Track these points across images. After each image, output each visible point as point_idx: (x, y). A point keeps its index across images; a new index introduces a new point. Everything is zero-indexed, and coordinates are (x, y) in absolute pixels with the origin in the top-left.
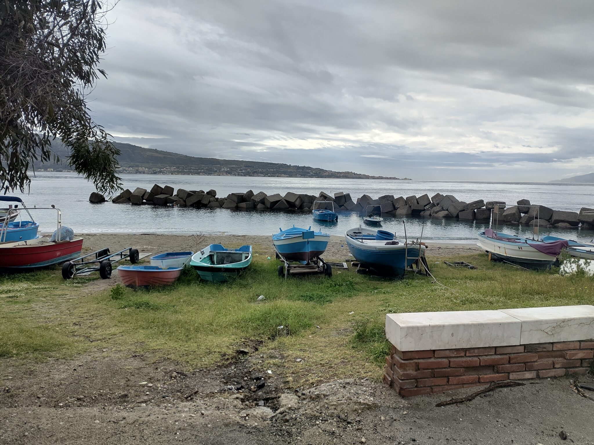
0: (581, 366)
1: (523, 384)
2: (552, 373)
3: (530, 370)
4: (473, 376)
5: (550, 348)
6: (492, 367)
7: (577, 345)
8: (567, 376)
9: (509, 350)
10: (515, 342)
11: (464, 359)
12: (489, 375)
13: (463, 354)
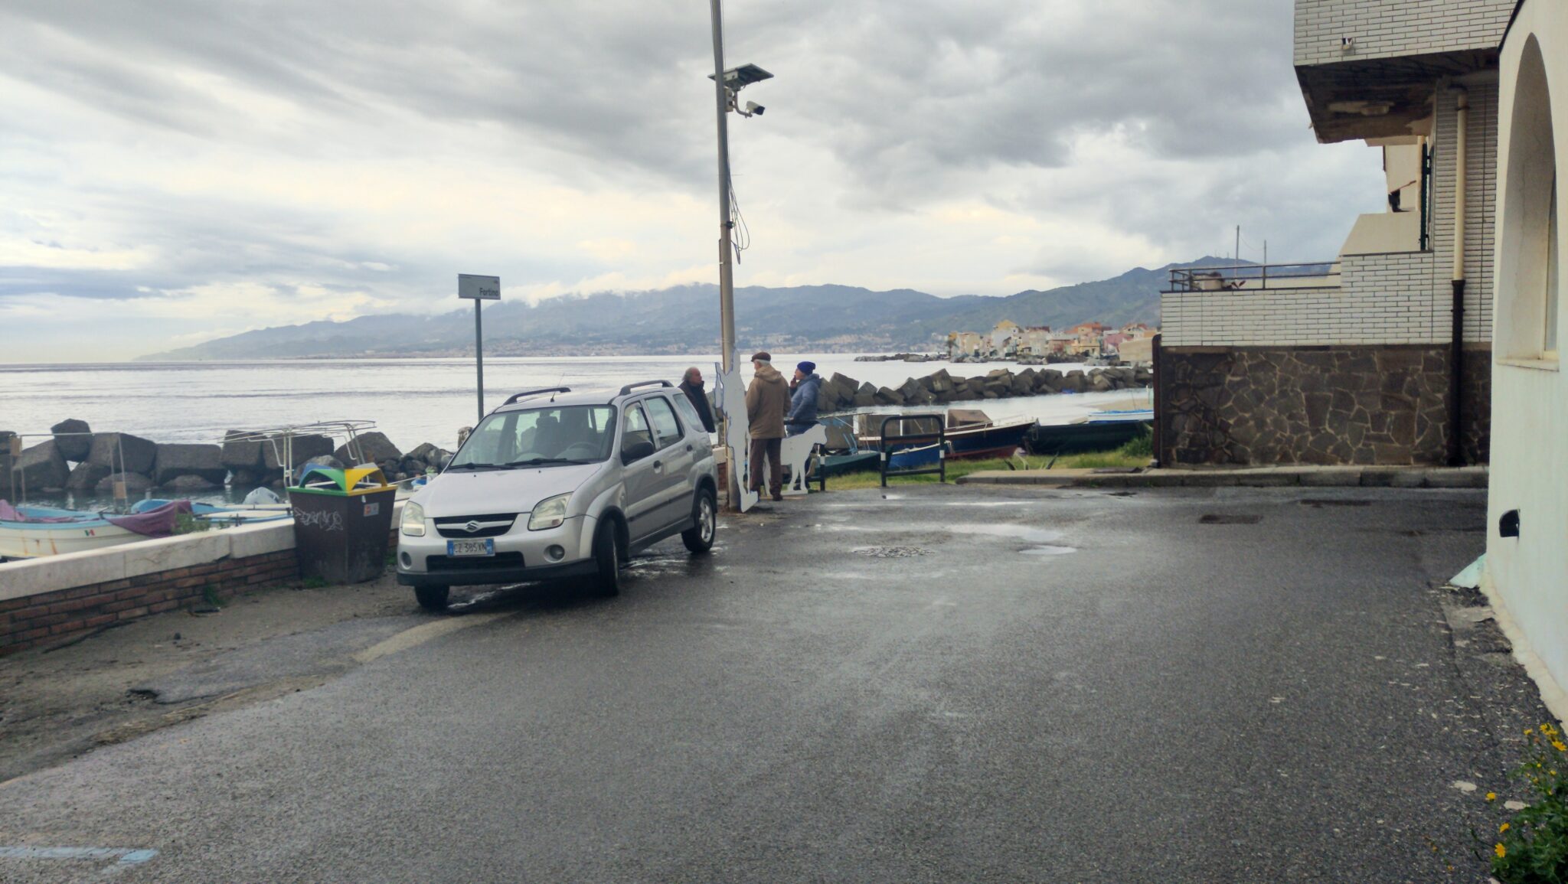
0: (195, 595)
1: (134, 622)
2: (164, 606)
3: (140, 606)
4: (77, 622)
5: (158, 578)
6: (97, 608)
7: (186, 571)
8: (180, 607)
9: (114, 586)
10: (119, 575)
11: (65, 603)
12: (96, 618)
13: (62, 597)
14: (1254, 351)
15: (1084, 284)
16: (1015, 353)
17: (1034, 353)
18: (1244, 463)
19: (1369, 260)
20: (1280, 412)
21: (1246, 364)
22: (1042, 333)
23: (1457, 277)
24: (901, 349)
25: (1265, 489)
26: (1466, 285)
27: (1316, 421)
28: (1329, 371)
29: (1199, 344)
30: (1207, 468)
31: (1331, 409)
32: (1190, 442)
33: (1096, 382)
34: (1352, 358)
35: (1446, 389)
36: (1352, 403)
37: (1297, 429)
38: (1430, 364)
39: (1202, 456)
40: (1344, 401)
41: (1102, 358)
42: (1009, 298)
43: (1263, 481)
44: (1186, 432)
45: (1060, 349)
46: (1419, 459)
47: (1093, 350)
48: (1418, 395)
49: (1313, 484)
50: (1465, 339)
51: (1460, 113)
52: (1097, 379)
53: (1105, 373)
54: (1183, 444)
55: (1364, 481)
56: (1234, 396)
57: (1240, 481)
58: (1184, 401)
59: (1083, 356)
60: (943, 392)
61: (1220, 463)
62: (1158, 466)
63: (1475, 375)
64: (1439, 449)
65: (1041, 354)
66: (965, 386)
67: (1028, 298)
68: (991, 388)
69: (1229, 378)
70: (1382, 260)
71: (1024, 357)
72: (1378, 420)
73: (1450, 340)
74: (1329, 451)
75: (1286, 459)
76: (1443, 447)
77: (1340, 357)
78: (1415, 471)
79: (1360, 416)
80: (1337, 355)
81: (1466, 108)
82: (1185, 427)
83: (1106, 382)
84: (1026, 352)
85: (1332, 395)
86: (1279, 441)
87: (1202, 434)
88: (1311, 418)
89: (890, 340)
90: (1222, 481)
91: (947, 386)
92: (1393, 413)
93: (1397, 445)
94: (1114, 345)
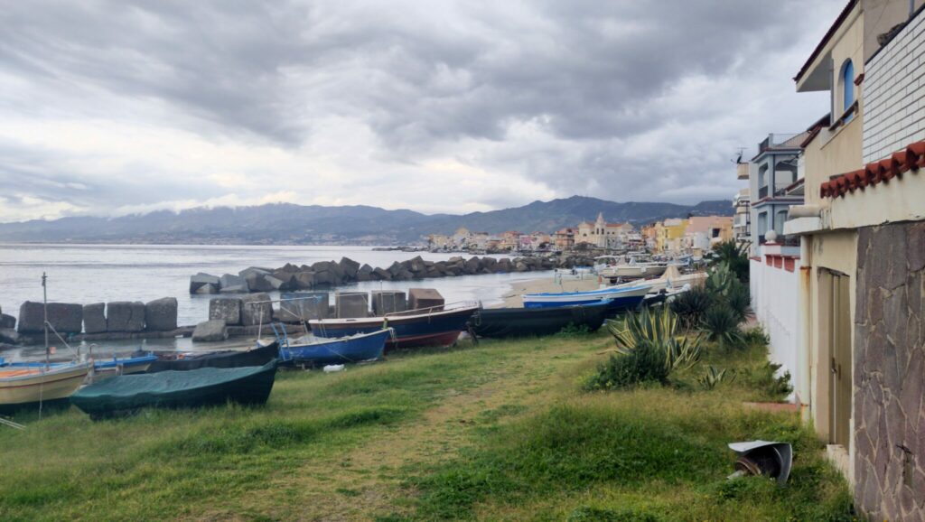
15: (507, 210)
16: (467, 248)
17: (479, 248)
22: (483, 236)
41: (519, 251)
42: (465, 216)
45: (494, 246)
47: (514, 247)
52: (518, 265)
53: (523, 261)
59: (508, 250)
60: (418, 271)
65: (483, 248)
66: (433, 268)
67: (477, 215)
68: (450, 270)
71: (473, 250)
83: (524, 267)
84: (474, 247)
89: (395, 239)
91: (421, 267)
94: (526, 244)
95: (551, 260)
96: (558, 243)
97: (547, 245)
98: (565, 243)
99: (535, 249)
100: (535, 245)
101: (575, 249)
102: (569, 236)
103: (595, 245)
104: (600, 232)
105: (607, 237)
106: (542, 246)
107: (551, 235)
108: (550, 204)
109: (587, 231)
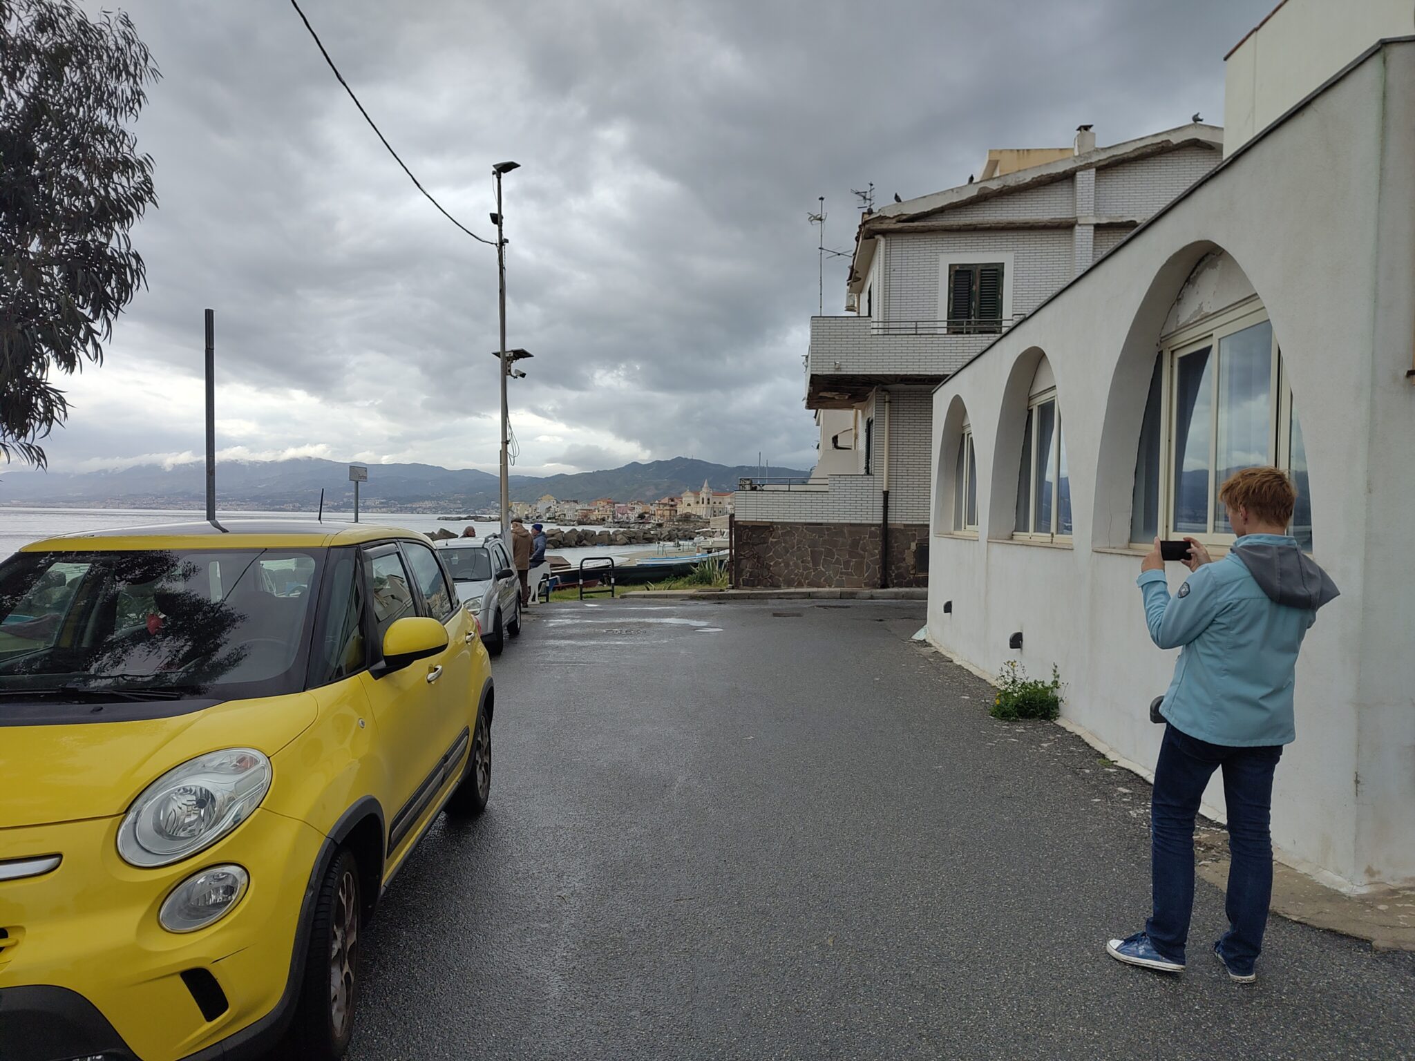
14: (784, 525)
15: (598, 471)
16: (554, 518)
17: (568, 518)
18: (778, 587)
19: (843, 478)
20: (797, 559)
21: (780, 532)
22: (573, 504)
23: (885, 490)
24: (469, 512)
25: (793, 601)
26: (890, 494)
27: (816, 564)
28: (822, 537)
29: (755, 520)
30: (759, 589)
31: (823, 557)
32: (750, 575)
33: (618, 540)
34: (834, 530)
35: (880, 548)
36: (834, 555)
37: (806, 568)
38: (872, 535)
39: (756, 582)
40: (830, 553)
41: (616, 523)
42: (547, 478)
43: (791, 596)
44: (748, 569)
45: (586, 516)
46: (866, 585)
47: (608, 517)
48: (866, 551)
49: (817, 598)
50: (889, 522)
51: (887, 404)
52: (620, 538)
53: (623, 533)
54: (746, 576)
55: (842, 596)
56: (773, 550)
57: (779, 596)
58: (746, 552)
59: (602, 521)
61: (766, 587)
62: (733, 588)
63: (893, 541)
64: (876, 579)
65: (574, 520)
67: (561, 479)
69: (771, 539)
70: (849, 479)
71: (562, 521)
72: (847, 564)
73: (881, 522)
74: (822, 580)
75: (800, 585)
76: (878, 578)
77: (828, 529)
78: (867, 591)
79: (838, 562)
80: (827, 528)
81: (890, 402)
82: (747, 566)
84: (562, 517)
85: (823, 550)
86: (796, 575)
87: (756, 570)
88: (813, 563)
89: (461, 506)
90: (770, 596)
92: (854, 560)
93: (856, 577)
94: (623, 514)
95: (652, 532)
96: (658, 513)
97: (647, 515)
98: (667, 513)
99: (632, 520)
100: (633, 516)
101: (678, 521)
102: (672, 506)
103: (699, 517)
104: (705, 501)
105: (713, 508)
106: (641, 516)
107: (652, 505)
108: (649, 466)
109: (692, 500)
